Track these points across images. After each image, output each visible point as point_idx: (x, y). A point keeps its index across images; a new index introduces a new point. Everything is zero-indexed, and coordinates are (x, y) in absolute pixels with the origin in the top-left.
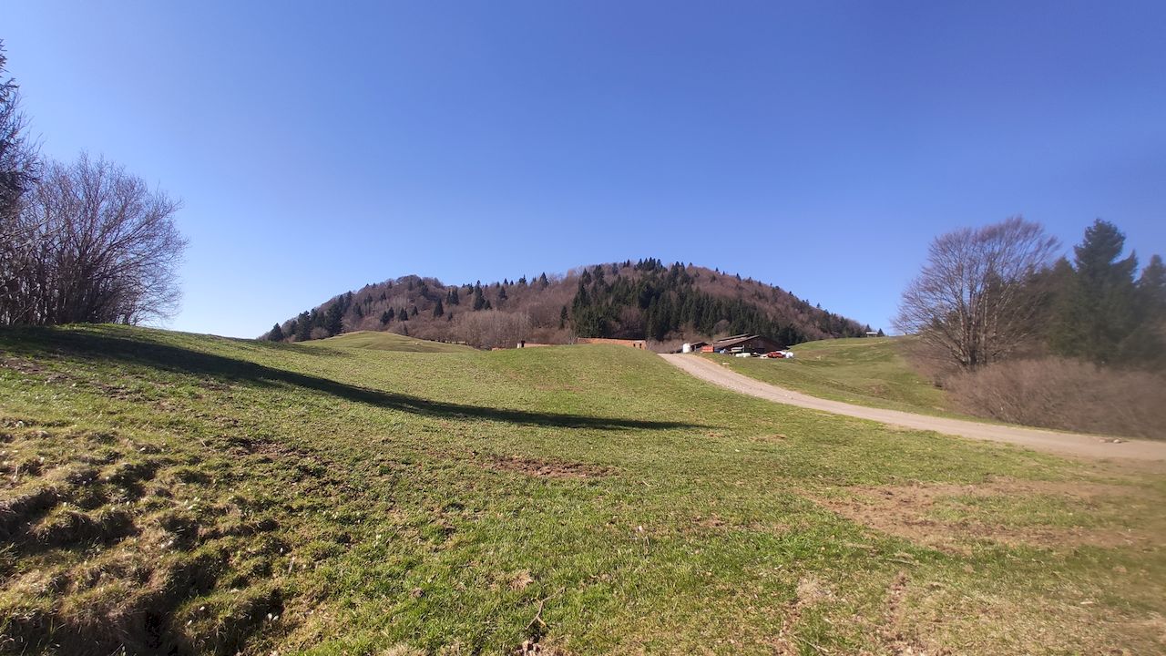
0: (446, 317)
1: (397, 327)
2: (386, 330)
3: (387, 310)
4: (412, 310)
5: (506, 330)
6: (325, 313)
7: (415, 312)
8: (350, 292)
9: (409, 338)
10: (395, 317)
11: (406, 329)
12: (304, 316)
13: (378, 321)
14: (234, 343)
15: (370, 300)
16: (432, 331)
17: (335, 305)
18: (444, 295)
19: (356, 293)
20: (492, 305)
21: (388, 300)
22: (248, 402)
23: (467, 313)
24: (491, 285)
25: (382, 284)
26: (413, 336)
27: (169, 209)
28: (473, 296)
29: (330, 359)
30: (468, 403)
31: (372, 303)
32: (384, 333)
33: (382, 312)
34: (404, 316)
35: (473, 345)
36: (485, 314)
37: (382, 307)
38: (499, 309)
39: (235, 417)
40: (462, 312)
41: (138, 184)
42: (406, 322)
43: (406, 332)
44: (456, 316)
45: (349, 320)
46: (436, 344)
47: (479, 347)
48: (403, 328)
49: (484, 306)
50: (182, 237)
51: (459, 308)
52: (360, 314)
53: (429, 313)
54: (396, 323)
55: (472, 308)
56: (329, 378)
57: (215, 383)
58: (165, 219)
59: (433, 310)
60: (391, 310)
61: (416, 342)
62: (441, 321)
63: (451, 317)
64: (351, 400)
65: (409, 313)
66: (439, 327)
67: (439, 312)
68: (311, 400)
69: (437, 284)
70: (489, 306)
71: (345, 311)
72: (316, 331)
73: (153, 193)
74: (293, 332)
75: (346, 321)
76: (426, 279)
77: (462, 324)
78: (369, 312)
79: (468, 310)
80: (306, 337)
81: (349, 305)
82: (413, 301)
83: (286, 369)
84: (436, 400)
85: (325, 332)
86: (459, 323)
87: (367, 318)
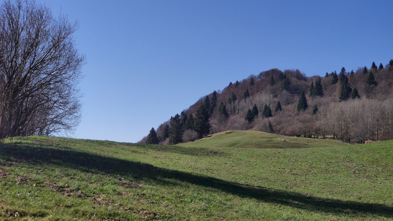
0: (310, 110)
1: (262, 124)
2: (251, 128)
3: (251, 108)
4: (276, 105)
5: (378, 120)
6: (194, 115)
7: (279, 107)
8: (215, 92)
9: (274, 135)
10: (260, 114)
11: (270, 126)
12: (175, 119)
13: (243, 120)
14: (127, 147)
15: (234, 98)
16: (297, 126)
17: (203, 107)
18: (307, 87)
19: (221, 92)
20: (359, 93)
21: (251, 97)
22: (157, 198)
23: (332, 104)
24: (358, 72)
25: (245, 81)
26: (278, 132)
27: (69, 31)
28: (338, 85)
29: (208, 159)
30: (352, 199)
31: (237, 102)
32: (249, 132)
33: (246, 110)
34: (268, 113)
35: (342, 139)
36: (353, 104)
37: (245, 105)
38: (368, 97)
39: (153, 210)
40: (327, 104)
41: (45, 13)
42: (270, 118)
43: (271, 129)
44: (321, 109)
45: (216, 121)
46: (302, 140)
47: (348, 141)
48: (267, 125)
49: (351, 95)
50: (79, 55)
51: (324, 100)
52: (225, 114)
53: (292, 107)
54: (261, 120)
55: (337, 98)
56: (213, 176)
57: (127, 182)
58: (67, 41)
59: (296, 104)
60: (255, 108)
61: (280, 139)
62: (306, 115)
63: (315, 110)
64: (240, 196)
65: (273, 108)
66: (303, 122)
67: (303, 105)
68: (206, 196)
69: (299, 76)
70: (356, 95)
71: (212, 112)
72: (187, 133)
73: (57, 19)
74: (167, 136)
75: (213, 122)
76: (288, 72)
77: (328, 116)
78: (234, 111)
79: (334, 101)
80: (179, 140)
81: (215, 105)
82: (276, 96)
83: (175, 169)
84: (319, 195)
85: (195, 134)
86: (325, 115)
87: (232, 118)
